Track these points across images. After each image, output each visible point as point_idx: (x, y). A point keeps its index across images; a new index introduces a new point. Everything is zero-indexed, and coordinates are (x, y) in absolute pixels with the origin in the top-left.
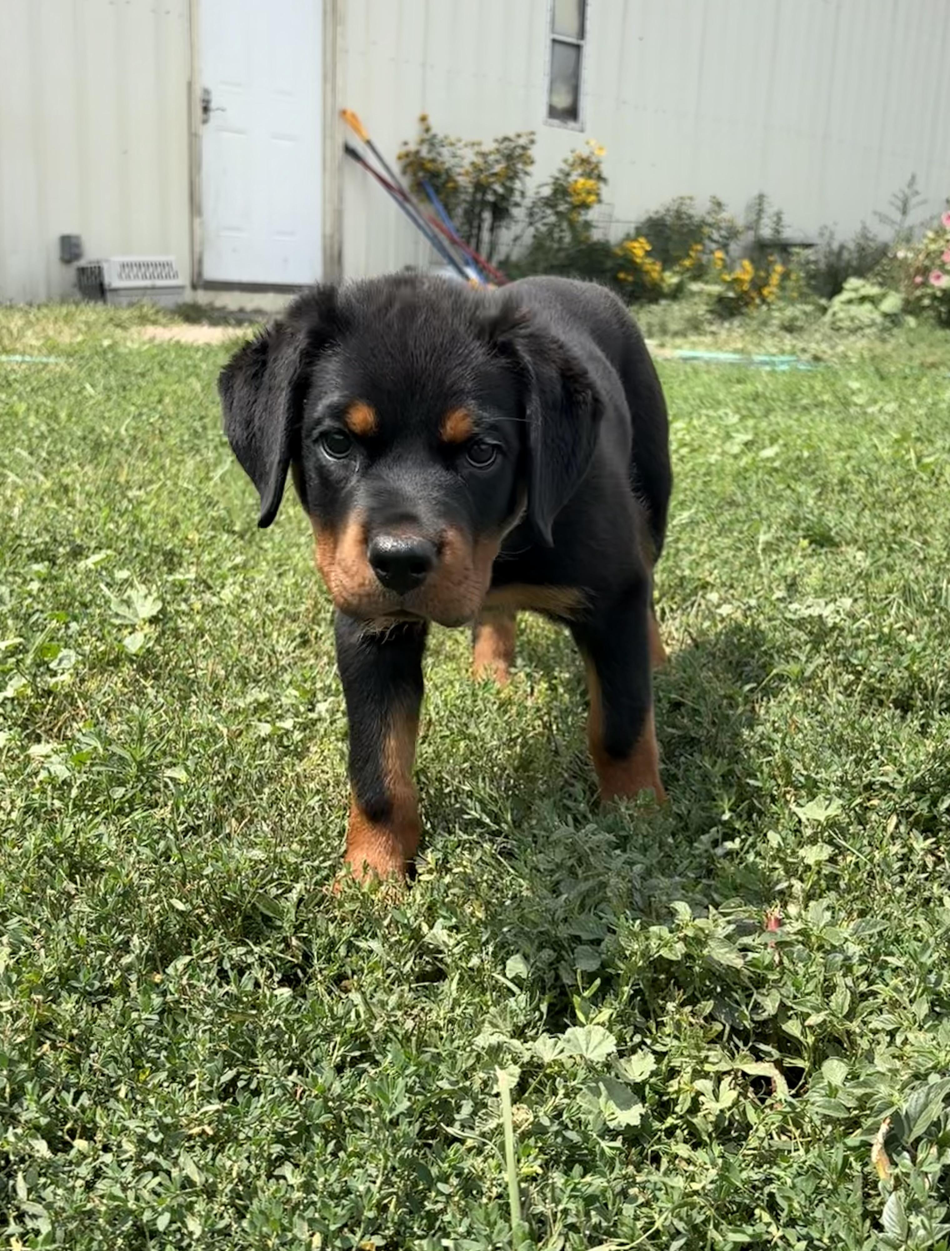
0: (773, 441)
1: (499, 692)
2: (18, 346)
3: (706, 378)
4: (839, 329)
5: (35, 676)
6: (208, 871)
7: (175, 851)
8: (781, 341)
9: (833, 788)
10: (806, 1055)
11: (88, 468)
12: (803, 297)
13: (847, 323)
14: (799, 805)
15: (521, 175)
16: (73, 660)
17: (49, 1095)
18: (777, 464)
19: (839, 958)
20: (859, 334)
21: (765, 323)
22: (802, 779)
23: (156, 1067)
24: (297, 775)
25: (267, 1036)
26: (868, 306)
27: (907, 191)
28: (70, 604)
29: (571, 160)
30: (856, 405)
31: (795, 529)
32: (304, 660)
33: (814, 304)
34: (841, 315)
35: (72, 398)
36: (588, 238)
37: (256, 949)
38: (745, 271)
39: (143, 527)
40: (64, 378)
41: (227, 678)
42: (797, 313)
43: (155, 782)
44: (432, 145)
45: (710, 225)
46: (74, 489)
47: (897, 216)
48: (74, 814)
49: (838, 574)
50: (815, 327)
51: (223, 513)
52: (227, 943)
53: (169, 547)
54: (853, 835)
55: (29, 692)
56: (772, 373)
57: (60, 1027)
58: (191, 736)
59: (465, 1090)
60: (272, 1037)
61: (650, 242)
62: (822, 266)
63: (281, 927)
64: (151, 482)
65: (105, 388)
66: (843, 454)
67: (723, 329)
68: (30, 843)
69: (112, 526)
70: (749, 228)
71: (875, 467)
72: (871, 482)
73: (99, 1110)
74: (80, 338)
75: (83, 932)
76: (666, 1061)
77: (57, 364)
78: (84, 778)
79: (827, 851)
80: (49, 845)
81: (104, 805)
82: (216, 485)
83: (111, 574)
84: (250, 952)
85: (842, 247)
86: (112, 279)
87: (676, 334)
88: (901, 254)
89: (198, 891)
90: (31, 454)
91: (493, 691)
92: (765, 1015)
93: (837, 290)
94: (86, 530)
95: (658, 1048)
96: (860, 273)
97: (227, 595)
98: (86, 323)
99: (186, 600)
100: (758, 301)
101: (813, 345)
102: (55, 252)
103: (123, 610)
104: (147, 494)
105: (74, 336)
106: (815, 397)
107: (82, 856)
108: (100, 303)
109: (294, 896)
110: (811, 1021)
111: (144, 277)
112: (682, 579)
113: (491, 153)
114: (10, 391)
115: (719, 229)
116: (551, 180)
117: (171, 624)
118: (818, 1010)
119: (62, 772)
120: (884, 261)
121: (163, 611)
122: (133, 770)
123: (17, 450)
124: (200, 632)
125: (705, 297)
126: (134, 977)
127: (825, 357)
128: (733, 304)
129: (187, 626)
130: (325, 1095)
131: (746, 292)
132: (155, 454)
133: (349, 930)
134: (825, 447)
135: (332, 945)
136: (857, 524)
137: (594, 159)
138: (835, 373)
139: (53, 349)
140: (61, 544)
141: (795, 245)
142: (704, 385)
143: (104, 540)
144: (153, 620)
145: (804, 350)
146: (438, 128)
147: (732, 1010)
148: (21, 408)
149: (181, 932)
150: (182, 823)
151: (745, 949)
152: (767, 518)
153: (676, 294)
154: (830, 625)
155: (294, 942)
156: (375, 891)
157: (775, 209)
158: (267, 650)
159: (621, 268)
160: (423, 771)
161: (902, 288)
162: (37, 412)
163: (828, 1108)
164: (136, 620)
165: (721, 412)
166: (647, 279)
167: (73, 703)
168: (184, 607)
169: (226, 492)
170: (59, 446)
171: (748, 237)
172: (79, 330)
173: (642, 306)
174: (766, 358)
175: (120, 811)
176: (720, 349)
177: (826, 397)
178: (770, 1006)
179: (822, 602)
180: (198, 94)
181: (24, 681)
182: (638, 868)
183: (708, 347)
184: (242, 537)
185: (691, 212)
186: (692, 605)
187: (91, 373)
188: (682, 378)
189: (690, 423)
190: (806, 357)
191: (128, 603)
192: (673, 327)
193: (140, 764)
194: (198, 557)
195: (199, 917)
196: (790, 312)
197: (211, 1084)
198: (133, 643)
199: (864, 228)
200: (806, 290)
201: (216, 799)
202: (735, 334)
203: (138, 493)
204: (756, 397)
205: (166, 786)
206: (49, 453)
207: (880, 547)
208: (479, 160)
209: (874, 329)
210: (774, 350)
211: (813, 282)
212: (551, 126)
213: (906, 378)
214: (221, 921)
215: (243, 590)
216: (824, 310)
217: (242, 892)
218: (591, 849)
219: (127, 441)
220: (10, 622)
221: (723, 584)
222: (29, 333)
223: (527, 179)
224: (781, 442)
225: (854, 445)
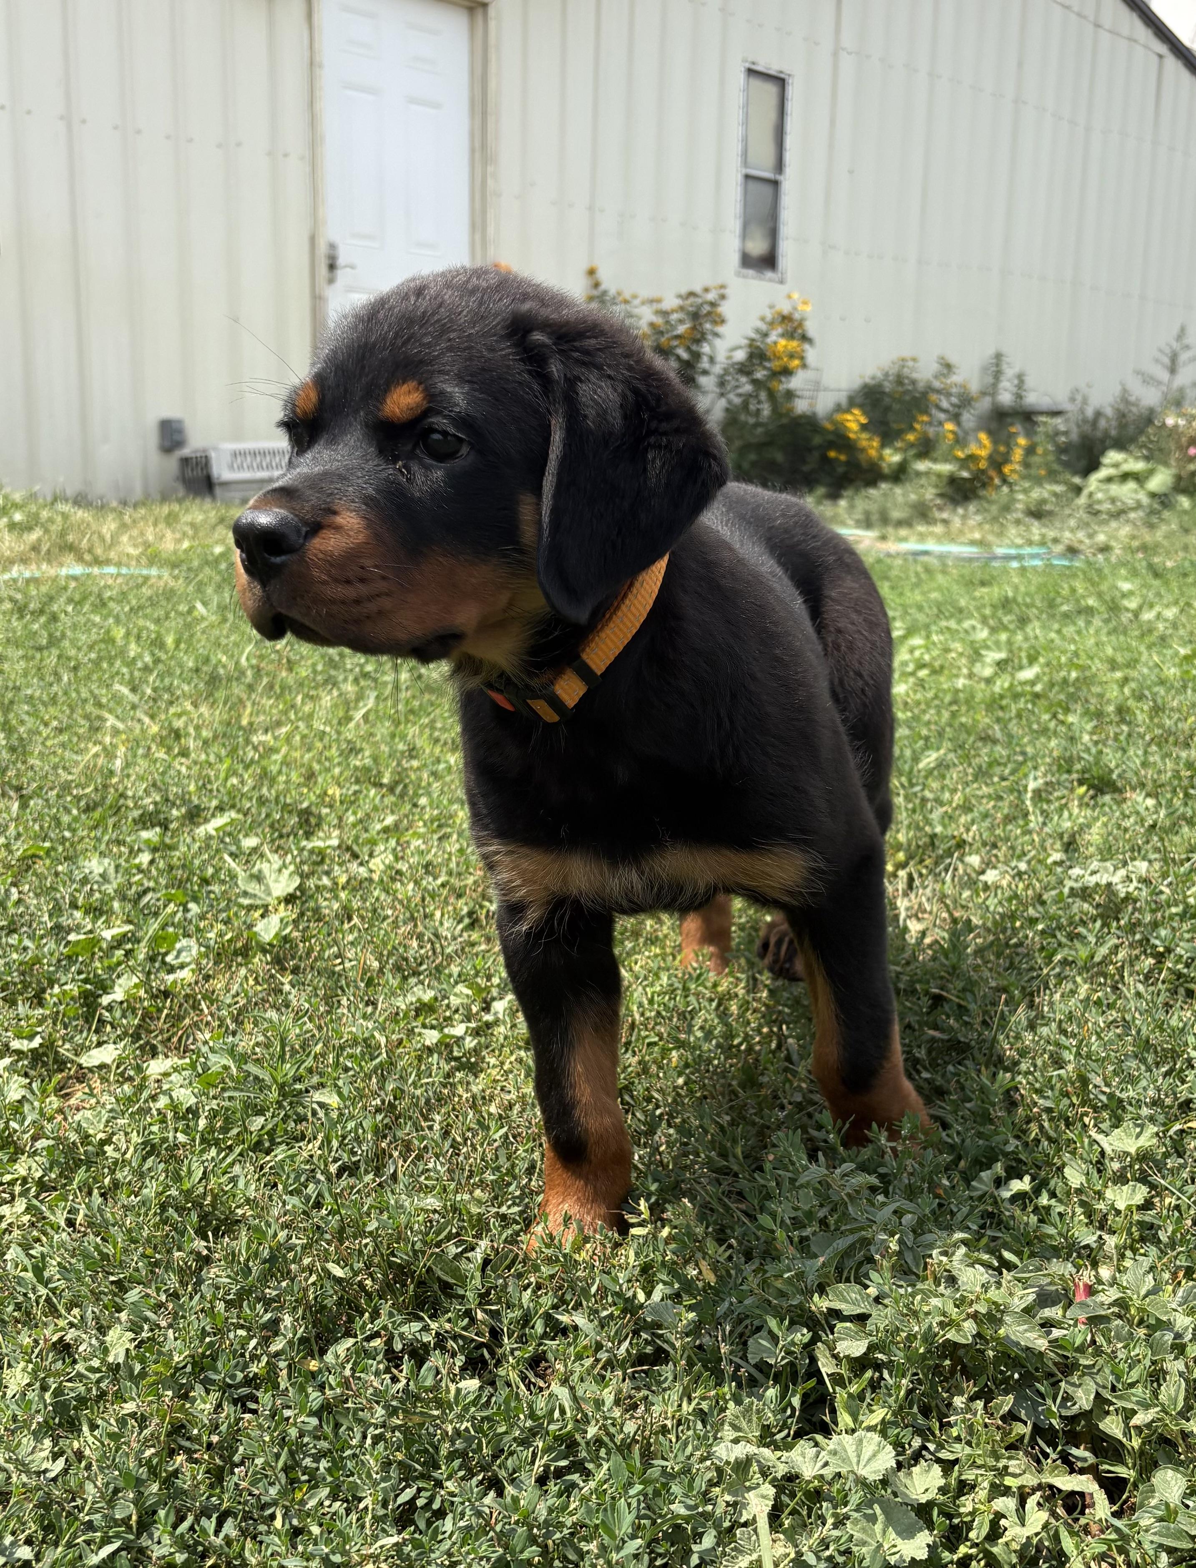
0: (1032, 660)
1: (715, 985)
2: (112, 555)
3: (940, 579)
4: (1097, 513)
5: (149, 973)
6: (372, 1226)
7: (328, 1199)
8: (1028, 529)
9: (1145, 1111)
10: (1130, 1462)
11: (204, 709)
12: (1052, 476)
13: (1107, 506)
14: (1101, 1131)
15: (709, 337)
16: (194, 952)
17: (185, 1525)
18: (1038, 688)
19: (1169, 1337)
20: (1123, 518)
21: (1007, 508)
22: (1104, 1098)
23: (314, 1482)
24: (474, 1097)
25: (453, 1443)
26: (1131, 485)
27: (1175, 345)
28: (188, 879)
29: (769, 316)
30: (1127, 610)
31: (1069, 772)
32: (473, 945)
33: (1066, 483)
34: (1100, 496)
35: (180, 621)
36: (791, 410)
37: (434, 1325)
38: (981, 446)
39: (273, 781)
40: (169, 594)
41: (381, 971)
42: (1046, 495)
43: (300, 1110)
44: (603, 302)
45: (938, 392)
46: (187, 735)
47: (1164, 376)
48: (203, 1151)
49: (1126, 830)
50: (1067, 511)
51: (368, 761)
52: (399, 1318)
53: (305, 805)
54: (1171, 1171)
55: (142, 993)
56: (1023, 570)
57: (195, 1432)
58: (342, 1048)
59: (706, 1516)
60: (459, 1444)
61: (865, 413)
62: (1074, 436)
63: (463, 1297)
64: (279, 724)
65: (219, 607)
66: (1118, 675)
67: (956, 517)
68: (150, 1190)
69: (234, 781)
70: (984, 394)
71: (1162, 691)
72: (1157, 710)
73: (249, 1544)
74: (186, 544)
75: (220, 1306)
76: (955, 1474)
77: (160, 577)
78: (214, 1104)
79: (1141, 1193)
80: (174, 1192)
81: (239, 1139)
82: (358, 726)
83: (237, 842)
84: (426, 1329)
85: (1098, 414)
86: (222, 471)
87: (900, 523)
88: (1170, 421)
89: (360, 1252)
90: (134, 690)
91: (709, 984)
92: (1075, 1410)
93: (1093, 466)
94: (204, 786)
95: (944, 1455)
96: (1120, 445)
97: (377, 864)
98: (193, 525)
99: (327, 873)
100: (997, 481)
101: (1067, 534)
102: (153, 439)
103: (253, 888)
104: (276, 738)
105: (179, 541)
106: (1078, 601)
107: (213, 1205)
108: (208, 500)
109: (478, 1256)
110: (1138, 1420)
111: (260, 467)
112: (933, 836)
113: (673, 311)
114: (105, 612)
115: (948, 395)
116: (745, 342)
117: (312, 904)
118: (1147, 1407)
119: (186, 1097)
120: (1150, 430)
121: (300, 888)
122: (274, 1095)
123: (117, 687)
124: (347, 914)
125: (934, 478)
126: (282, 1364)
127: (1082, 547)
128: (968, 485)
129: (330, 907)
130: (527, 1521)
131: (983, 472)
132: (283, 688)
133: (547, 1301)
134: (1097, 665)
135: (526, 1320)
136: (1144, 764)
137: (797, 316)
138: (1099, 571)
139: (154, 559)
140: (174, 804)
141: (1042, 413)
142: (939, 589)
143: (226, 799)
144: (289, 899)
145: (1056, 541)
146: (610, 283)
147: (1035, 1404)
148: (119, 633)
149: (339, 1304)
150: (335, 1160)
151: (1047, 1325)
152: (1034, 758)
153: (899, 474)
154: (1122, 895)
155: (480, 1315)
156: (578, 1249)
157: (1016, 370)
158: (428, 935)
159: (831, 445)
160: (627, 1089)
161: (1173, 462)
162: (138, 637)
163: (1166, 1536)
164: (269, 899)
165: (967, 624)
166: (862, 457)
167: (196, 1007)
168: (326, 881)
169: (372, 735)
170: (167, 681)
171: (984, 405)
172: (184, 534)
173: (857, 490)
174: (1013, 552)
175: (257, 1147)
176: (953, 540)
177: (1091, 602)
178: (1084, 1399)
179: (1109, 865)
180: (322, 249)
181: (135, 980)
182: (908, 1219)
183: (939, 539)
184: (391, 789)
185: (915, 375)
186: (946, 870)
187: (200, 588)
188: (914, 580)
189: (928, 637)
190: (1059, 548)
191: (258, 878)
192: (896, 514)
193: (282, 1087)
194: (340, 819)
195: (361, 1284)
196: (1036, 494)
197: (385, 1505)
198: (266, 930)
199: (1125, 391)
200: (1056, 466)
201: (376, 1131)
202: (971, 522)
203: (263, 738)
204: (1006, 604)
205: (314, 1113)
206: (155, 690)
207: (1174, 791)
208: (659, 321)
209: (1141, 513)
210: (1019, 541)
211: (1064, 458)
212: (745, 277)
213: (1185, 575)
214: (387, 1289)
215: (397, 859)
216: (1078, 490)
217: (415, 1252)
218: (848, 1195)
219: (249, 673)
220: (116, 905)
221: (984, 844)
222: (125, 539)
223: (718, 342)
224: (1042, 660)
225: (1132, 663)
